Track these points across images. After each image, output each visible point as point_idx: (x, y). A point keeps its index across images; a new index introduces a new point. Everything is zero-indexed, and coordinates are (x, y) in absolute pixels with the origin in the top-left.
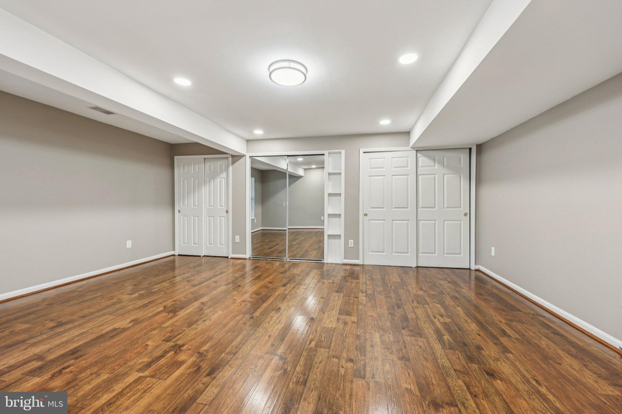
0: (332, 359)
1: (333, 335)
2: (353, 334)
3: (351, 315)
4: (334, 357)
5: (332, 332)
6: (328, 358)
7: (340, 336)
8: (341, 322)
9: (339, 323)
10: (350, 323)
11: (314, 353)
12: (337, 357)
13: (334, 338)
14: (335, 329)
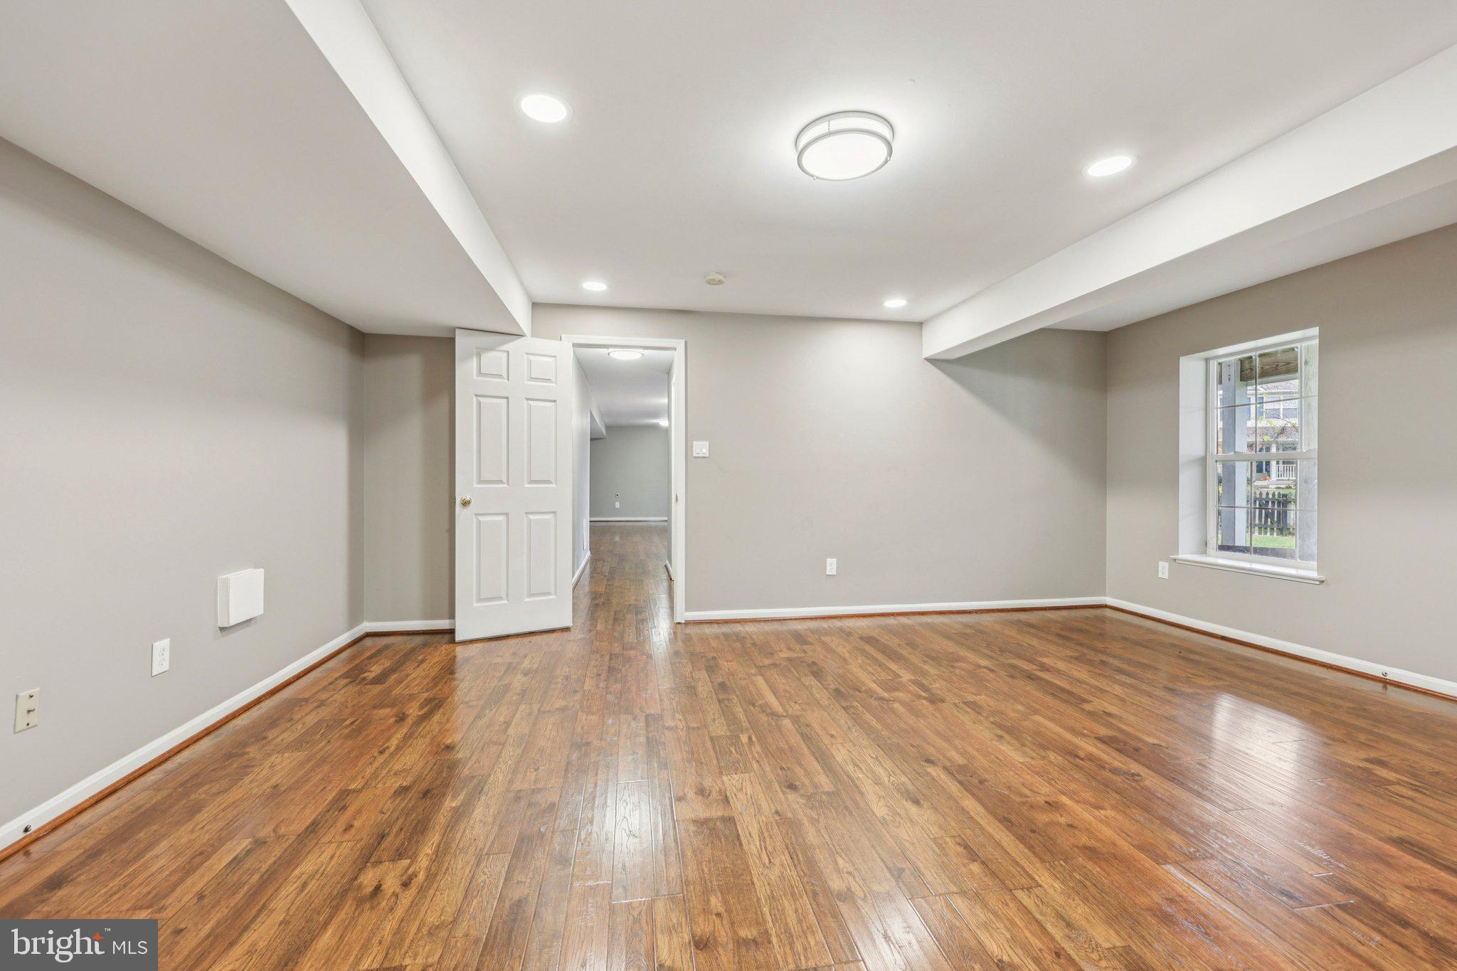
0: (698, 725)
1: (717, 759)
2: (675, 770)
3: (695, 822)
4: (698, 728)
5: (722, 764)
6: (705, 725)
7: (703, 761)
8: (714, 794)
9: (718, 789)
10: (691, 794)
11: (732, 728)
12: (693, 729)
13: (712, 754)
14: (721, 773)
